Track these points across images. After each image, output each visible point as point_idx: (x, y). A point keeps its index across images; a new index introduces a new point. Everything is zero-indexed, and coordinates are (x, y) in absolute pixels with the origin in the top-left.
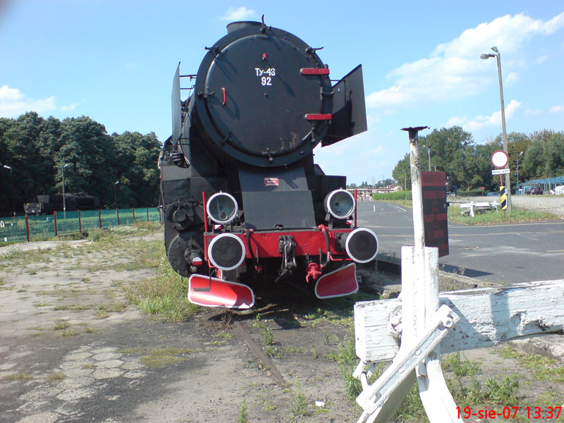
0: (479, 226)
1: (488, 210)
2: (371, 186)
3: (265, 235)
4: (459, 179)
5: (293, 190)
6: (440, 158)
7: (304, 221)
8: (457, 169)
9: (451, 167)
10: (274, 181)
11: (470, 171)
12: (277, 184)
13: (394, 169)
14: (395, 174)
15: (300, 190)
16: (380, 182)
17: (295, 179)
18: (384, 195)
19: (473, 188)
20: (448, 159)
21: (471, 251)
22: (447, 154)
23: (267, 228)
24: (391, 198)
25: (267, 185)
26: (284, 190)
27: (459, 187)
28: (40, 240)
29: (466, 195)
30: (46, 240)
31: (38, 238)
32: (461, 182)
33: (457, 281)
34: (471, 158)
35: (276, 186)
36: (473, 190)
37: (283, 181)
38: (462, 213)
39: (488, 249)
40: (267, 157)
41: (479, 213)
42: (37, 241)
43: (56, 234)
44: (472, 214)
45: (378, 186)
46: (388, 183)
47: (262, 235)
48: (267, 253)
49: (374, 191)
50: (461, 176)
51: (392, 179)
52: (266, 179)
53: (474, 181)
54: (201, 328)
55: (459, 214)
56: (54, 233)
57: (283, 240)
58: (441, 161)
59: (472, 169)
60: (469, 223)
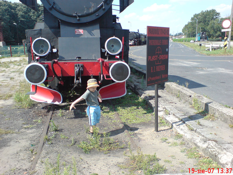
0: (212, 56)
1: (218, 48)
2: (173, 35)
3: (66, 63)
4: (211, 34)
5: (91, 37)
6: (203, 24)
7: (94, 55)
8: (210, 29)
9: (208, 28)
10: (81, 31)
11: (216, 30)
12: (82, 33)
13: (183, 28)
14: (183, 30)
15: (95, 37)
16: (177, 34)
17: (93, 31)
18: (177, 39)
19: (216, 38)
20: (207, 25)
21: (202, 70)
22: (207, 22)
23: (70, 59)
24: (180, 41)
25: (76, 33)
26: (86, 37)
27: (210, 37)
28: (17, 56)
29: (213, 41)
30: (19, 56)
31: (15, 56)
32: (211, 35)
33: (181, 92)
34: (217, 24)
35: (82, 35)
36: (216, 39)
37: (86, 32)
38: (206, 49)
39: (211, 69)
40: (75, 17)
41: (213, 49)
42: (15, 57)
43: (25, 54)
44: (211, 50)
45: (176, 36)
46: (180, 34)
47: (65, 63)
48: (68, 74)
49: (174, 38)
50: (212, 32)
51: (182, 32)
52: (76, 30)
53: (217, 34)
54: (34, 113)
55: (205, 50)
56: (24, 53)
57: (76, 66)
58: (204, 25)
59: (217, 29)
60: (208, 54)
